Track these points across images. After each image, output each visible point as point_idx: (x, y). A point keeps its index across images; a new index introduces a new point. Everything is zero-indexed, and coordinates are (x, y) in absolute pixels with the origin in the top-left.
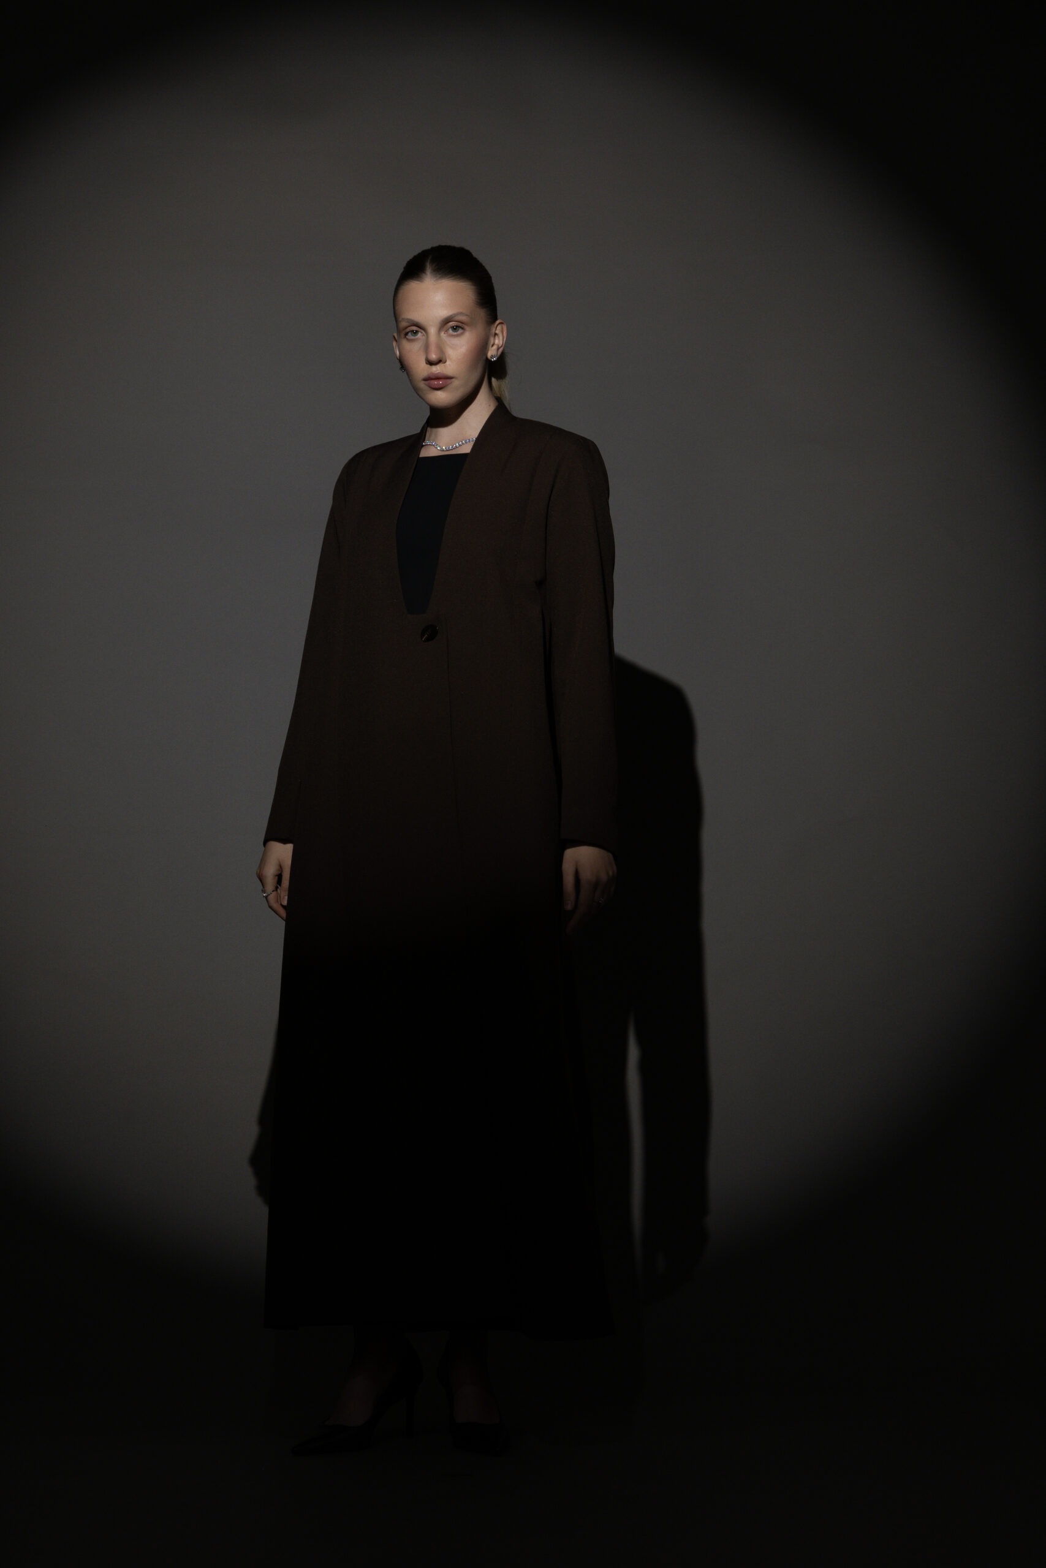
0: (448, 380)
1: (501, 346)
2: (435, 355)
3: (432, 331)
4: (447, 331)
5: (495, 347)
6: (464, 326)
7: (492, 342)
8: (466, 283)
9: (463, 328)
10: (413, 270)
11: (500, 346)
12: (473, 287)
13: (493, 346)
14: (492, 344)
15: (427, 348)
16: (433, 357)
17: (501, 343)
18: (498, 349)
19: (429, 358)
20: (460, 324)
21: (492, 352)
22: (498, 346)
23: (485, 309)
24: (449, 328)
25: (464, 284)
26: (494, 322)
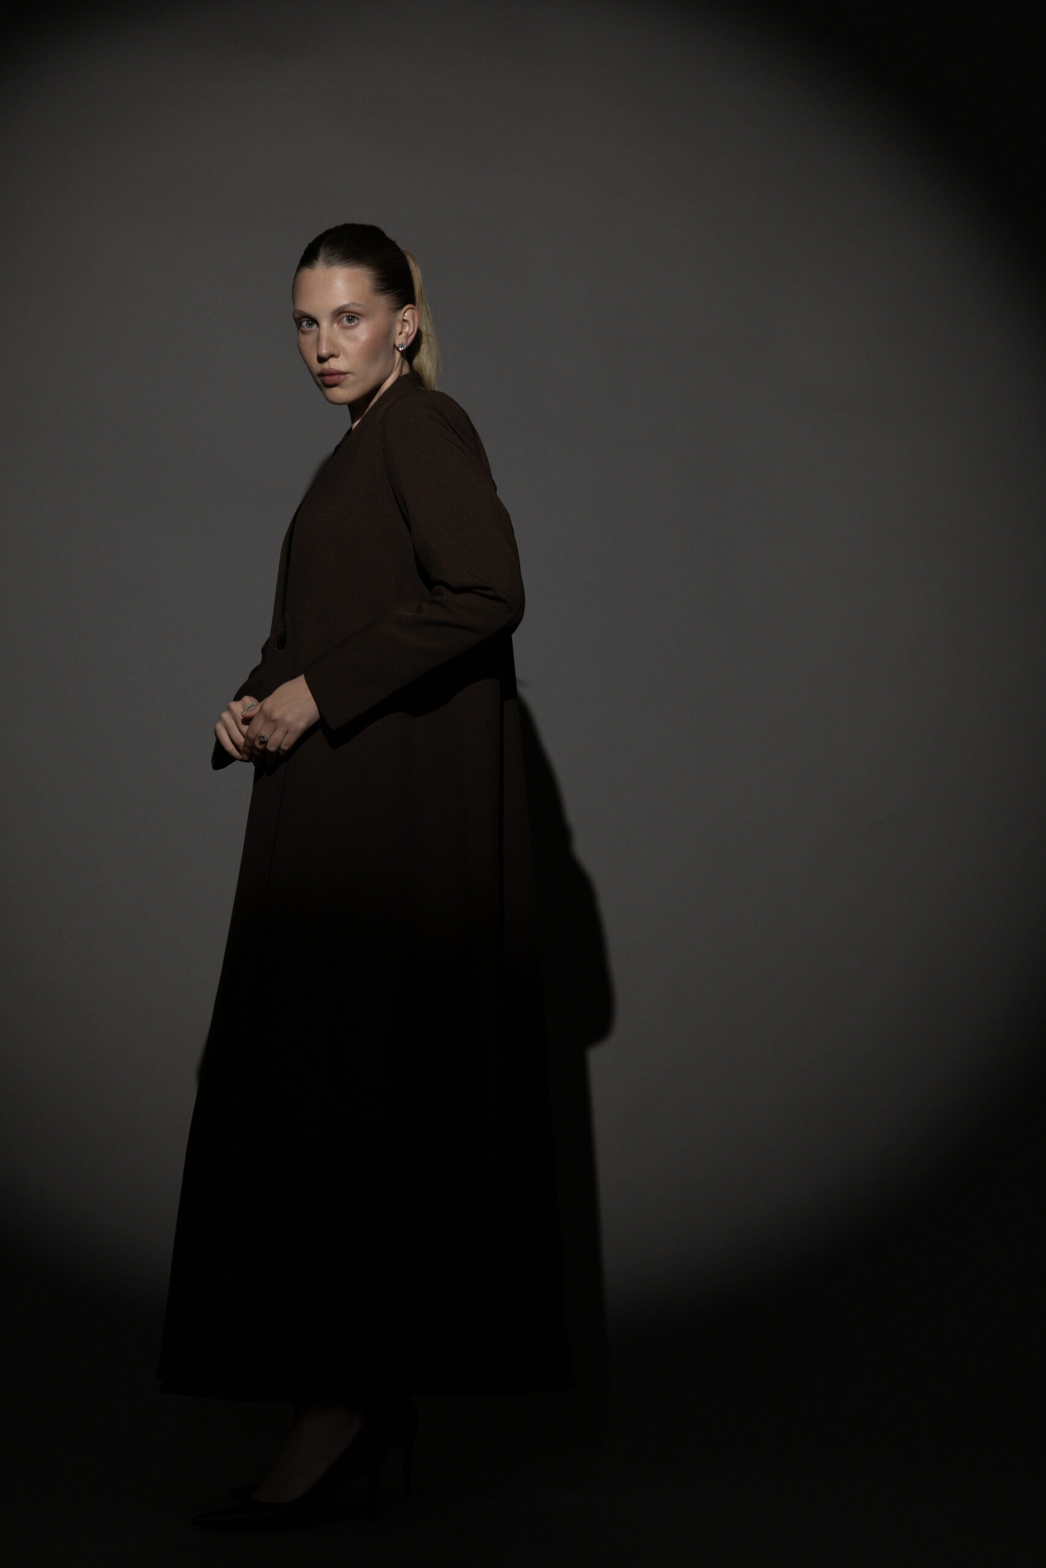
0: (340, 376)
1: (412, 333)
2: (326, 349)
3: (325, 324)
4: (340, 321)
5: (403, 335)
6: (359, 317)
7: (398, 328)
8: (363, 269)
9: (358, 319)
10: (309, 258)
11: (410, 333)
12: (370, 273)
13: (401, 333)
14: (398, 332)
15: (318, 339)
16: (324, 351)
17: (412, 330)
18: (408, 336)
19: (320, 354)
20: (356, 316)
21: (402, 340)
22: (407, 333)
23: (386, 296)
24: (344, 317)
25: (359, 270)
26: (402, 308)
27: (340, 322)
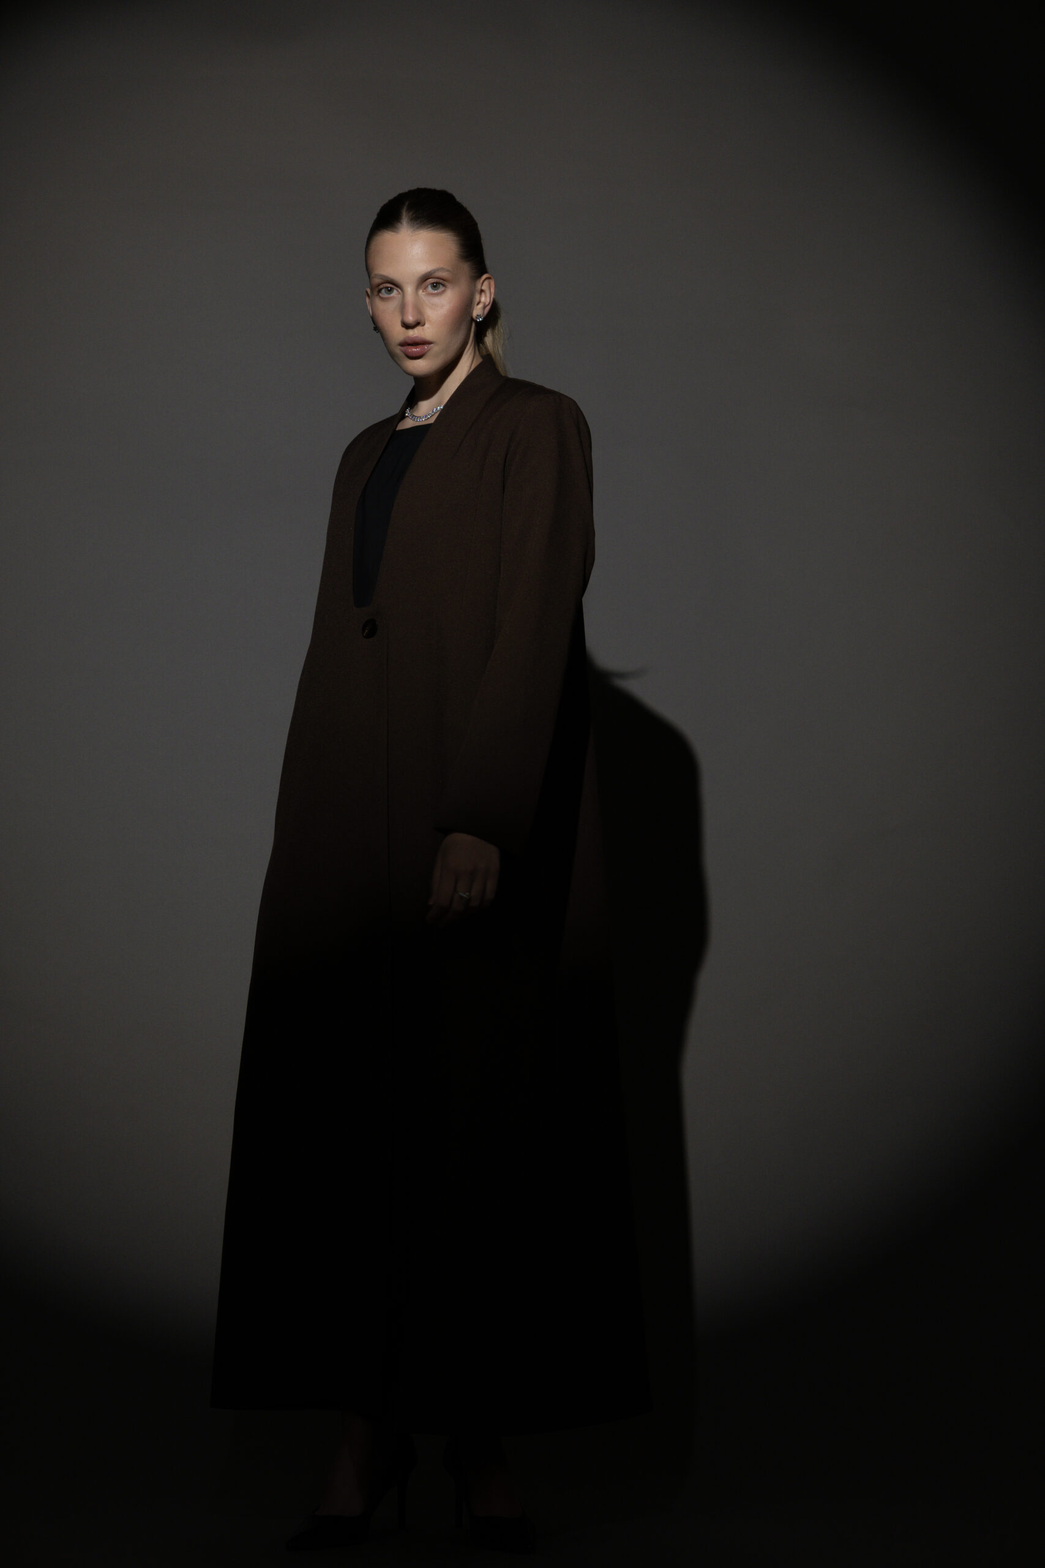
0: (426, 345)
1: (489, 304)
2: (413, 317)
3: (409, 290)
5: (481, 306)
6: (445, 283)
7: (477, 299)
8: (449, 234)
9: (443, 285)
10: (387, 219)
11: (487, 303)
12: (455, 238)
13: (478, 304)
14: (477, 302)
15: (403, 308)
16: (410, 319)
17: (488, 301)
18: (485, 307)
19: (405, 320)
20: (441, 281)
21: (478, 312)
22: (485, 304)
23: (469, 263)
24: (428, 286)
25: (445, 234)
26: (480, 276)
27: (425, 289)
